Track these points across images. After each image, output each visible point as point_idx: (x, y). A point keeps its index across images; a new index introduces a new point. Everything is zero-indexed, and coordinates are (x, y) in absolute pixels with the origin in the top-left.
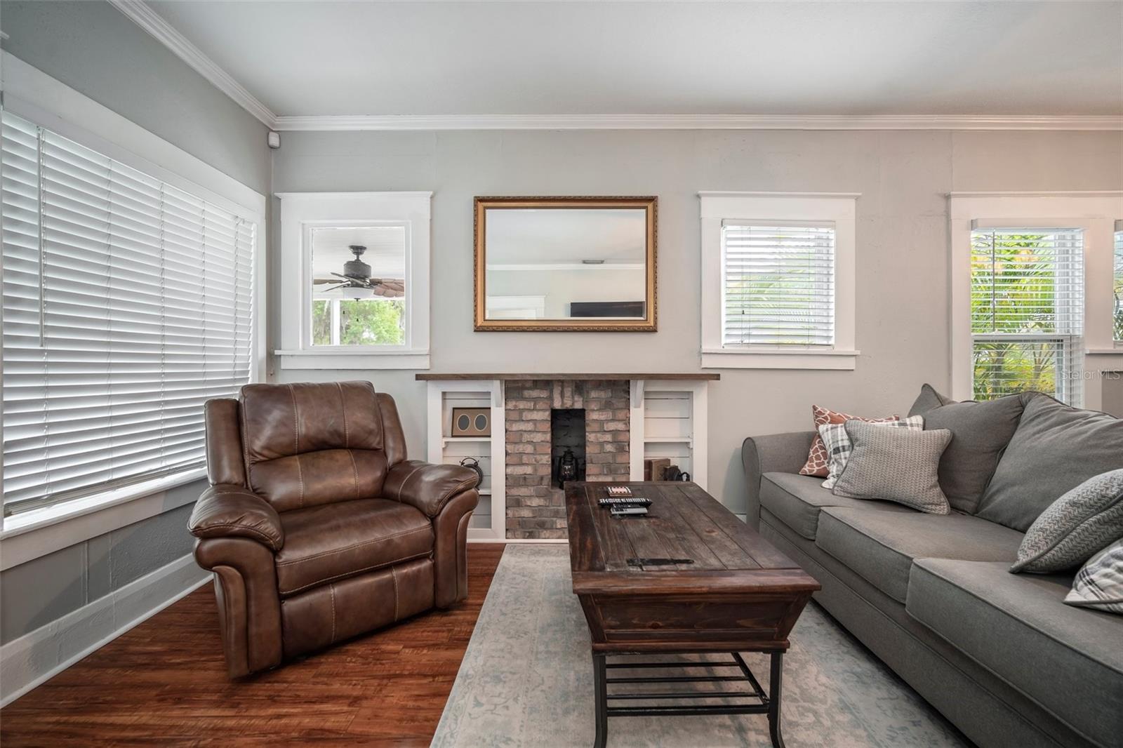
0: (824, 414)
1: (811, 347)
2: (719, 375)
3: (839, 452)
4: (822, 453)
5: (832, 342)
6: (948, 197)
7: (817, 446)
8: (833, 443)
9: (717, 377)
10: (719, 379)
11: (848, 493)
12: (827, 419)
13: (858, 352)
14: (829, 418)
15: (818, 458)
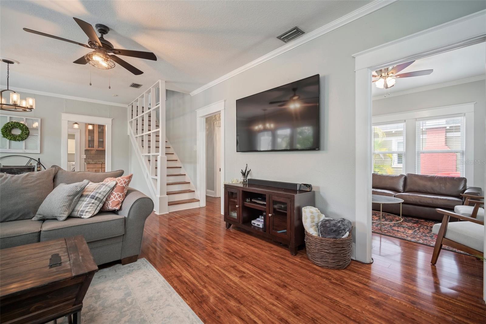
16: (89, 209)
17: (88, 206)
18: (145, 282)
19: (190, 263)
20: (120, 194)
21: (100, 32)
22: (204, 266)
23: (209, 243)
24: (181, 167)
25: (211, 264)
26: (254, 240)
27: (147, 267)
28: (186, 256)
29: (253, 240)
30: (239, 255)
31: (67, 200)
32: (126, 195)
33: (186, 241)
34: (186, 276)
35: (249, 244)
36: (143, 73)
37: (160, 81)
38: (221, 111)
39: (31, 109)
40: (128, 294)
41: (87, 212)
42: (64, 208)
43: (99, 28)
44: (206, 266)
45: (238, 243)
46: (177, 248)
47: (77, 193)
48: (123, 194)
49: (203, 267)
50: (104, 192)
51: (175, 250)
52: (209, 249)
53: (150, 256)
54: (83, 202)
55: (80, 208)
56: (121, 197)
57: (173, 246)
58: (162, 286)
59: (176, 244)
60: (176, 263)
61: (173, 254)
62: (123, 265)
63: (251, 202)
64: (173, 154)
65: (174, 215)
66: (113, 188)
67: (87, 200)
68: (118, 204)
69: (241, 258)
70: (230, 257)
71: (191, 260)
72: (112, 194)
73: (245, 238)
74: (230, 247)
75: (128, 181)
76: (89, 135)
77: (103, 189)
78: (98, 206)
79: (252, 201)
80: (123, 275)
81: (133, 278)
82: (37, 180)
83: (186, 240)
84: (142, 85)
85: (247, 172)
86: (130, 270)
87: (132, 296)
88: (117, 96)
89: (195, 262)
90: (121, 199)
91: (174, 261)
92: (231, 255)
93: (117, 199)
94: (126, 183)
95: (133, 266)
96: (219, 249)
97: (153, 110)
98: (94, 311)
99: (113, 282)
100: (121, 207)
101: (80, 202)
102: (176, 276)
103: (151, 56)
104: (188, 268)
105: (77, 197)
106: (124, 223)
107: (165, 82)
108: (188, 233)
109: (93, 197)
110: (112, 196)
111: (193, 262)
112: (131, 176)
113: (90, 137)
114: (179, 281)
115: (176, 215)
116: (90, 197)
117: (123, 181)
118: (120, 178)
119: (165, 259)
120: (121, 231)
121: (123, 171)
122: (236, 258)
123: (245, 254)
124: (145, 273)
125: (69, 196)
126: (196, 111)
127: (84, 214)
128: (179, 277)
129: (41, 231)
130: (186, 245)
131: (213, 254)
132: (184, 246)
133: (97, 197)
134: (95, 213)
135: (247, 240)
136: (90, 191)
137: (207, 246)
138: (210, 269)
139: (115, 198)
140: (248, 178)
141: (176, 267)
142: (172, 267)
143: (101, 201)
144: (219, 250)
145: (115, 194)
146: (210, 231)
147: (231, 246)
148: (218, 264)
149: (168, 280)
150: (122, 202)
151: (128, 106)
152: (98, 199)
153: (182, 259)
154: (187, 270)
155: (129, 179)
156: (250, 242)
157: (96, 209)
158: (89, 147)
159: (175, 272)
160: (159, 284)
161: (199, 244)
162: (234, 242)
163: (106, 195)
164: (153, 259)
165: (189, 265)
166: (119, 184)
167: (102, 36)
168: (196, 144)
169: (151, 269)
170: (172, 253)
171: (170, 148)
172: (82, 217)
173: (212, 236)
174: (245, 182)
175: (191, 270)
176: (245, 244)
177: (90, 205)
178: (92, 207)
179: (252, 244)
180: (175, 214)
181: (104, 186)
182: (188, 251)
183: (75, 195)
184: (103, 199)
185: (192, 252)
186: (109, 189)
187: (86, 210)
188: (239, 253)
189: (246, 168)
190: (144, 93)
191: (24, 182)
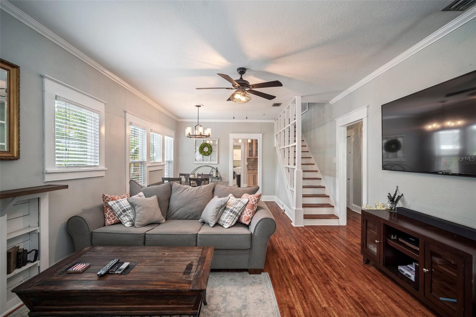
0: (108, 197)
1: (92, 167)
2: (67, 186)
3: (126, 211)
4: (112, 214)
5: (98, 164)
6: (125, 112)
7: (109, 211)
8: (121, 208)
9: (66, 187)
10: (68, 188)
11: (140, 225)
12: (110, 199)
13: (106, 169)
14: (111, 199)
15: (111, 216)
16: (228, 220)
17: (228, 218)
18: (260, 301)
19: (307, 296)
20: (251, 211)
21: (240, 74)
22: (320, 305)
23: (335, 277)
24: (321, 179)
25: (329, 307)
26: (400, 294)
27: (267, 284)
28: (305, 285)
29: (398, 293)
30: (370, 308)
31: (215, 211)
32: (256, 212)
33: (311, 266)
34: (299, 310)
35: (391, 298)
36: (276, 97)
37: (296, 97)
38: (363, 119)
39: (209, 136)
40: (244, 307)
41: (227, 223)
42: (213, 217)
43: (239, 71)
44: (323, 308)
45: (373, 290)
46: (299, 272)
47: (222, 206)
48: (253, 211)
49: (319, 307)
50: (239, 207)
51: (297, 274)
52: (333, 285)
53: (273, 272)
54: (226, 214)
55: (223, 219)
56: (251, 214)
57: (296, 268)
58: (272, 312)
59: (300, 267)
60: (293, 290)
61: (294, 278)
62: (250, 274)
63: (397, 241)
64: (314, 164)
65: (308, 230)
66: (246, 205)
67: (228, 213)
68: (248, 220)
69: (372, 314)
70: (357, 307)
71: (310, 293)
72: (245, 209)
73: (387, 286)
74: (360, 291)
75: (258, 199)
76: (249, 147)
77: (239, 205)
78: (235, 219)
79: (399, 240)
80: (247, 285)
81: (253, 291)
82: (203, 192)
83: (311, 264)
84: (282, 104)
85: (396, 197)
86: (253, 282)
87: (247, 311)
88: (264, 115)
89: (313, 296)
90: (251, 216)
91: (293, 287)
92: (359, 304)
93: (248, 215)
94: (256, 201)
95: (256, 279)
96: (345, 289)
97: (291, 125)
98: (219, 310)
99: (238, 289)
100: (250, 222)
101: (224, 214)
102: (289, 306)
103: (277, 84)
104: (303, 301)
105: (221, 209)
106: (250, 238)
107: (301, 97)
108: (316, 257)
109: (231, 211)
110: (245, 212)
111: (310, 295)
112: (260, 195)
113: (250, 148)
114: (289, 314)
115: (310, 231)
116: (230, 210)
117: (254, 199)
118: (252, 196)
119: (284, 281)
120: (247, 245)
121: (259, 187)
122: (365, 312)
123: (379, 311)
124: (263, 290)
125: (217, 208)
126: (335, 120)
127: (225, 224)
128: (291, 308)
129: (197, 234)
130: (310, 271)
131: (335, 294)
132: (307, 271)
133: (234, 211)
134: (232, 225)
135: (389, 290)
136: (231, 206)
137: (333, 280)
138: (326, 314)
139: (247, 214)
140: (398, 206)
141: (292, 295)
142: (288, 294)
143: (237, 215)
144: (345, 291)
145: (247, 210)
146: (341, 260)
147: (363, 292)
148: (338, 310)
149: (281, 307)
150: (252, 218)
151: (274, 120)
152: (235, 213)
153: (301, 287)
154: (302, 304)
155: (259, 198)
156: (392, 294)
157: (233, 221)
158: (249, 156)
159: (289, 300)
160: (271, 307)
161: (324, 274)
162: (368, 287)
163: (241, 210)
164: (275, 276)
165: (305, 298)
166: (250, 202)
167: (241, 76)
168: (335, 156)
169: (269, 288)
170: (293, 275)
171: (311, 158)
172: (224, 226)
173: (342, 268)
174: (393, 210)
175: (305, 305)
176: (385, 295)
177: (229, 217)
178: (230, 219)
179: (395, 299)
180: (310, 228)
181: (240, 202)
182: (309, 279)
183: (220, 208)
184: (239, 213)
185: (313, 283)
186: (243, 205)
187: (226, 221)
188: (371, 306)
189: (396, 191)
190: (285, 109)
191: (197, 193)
